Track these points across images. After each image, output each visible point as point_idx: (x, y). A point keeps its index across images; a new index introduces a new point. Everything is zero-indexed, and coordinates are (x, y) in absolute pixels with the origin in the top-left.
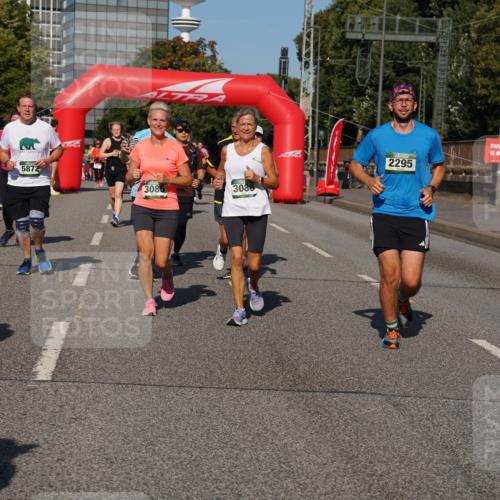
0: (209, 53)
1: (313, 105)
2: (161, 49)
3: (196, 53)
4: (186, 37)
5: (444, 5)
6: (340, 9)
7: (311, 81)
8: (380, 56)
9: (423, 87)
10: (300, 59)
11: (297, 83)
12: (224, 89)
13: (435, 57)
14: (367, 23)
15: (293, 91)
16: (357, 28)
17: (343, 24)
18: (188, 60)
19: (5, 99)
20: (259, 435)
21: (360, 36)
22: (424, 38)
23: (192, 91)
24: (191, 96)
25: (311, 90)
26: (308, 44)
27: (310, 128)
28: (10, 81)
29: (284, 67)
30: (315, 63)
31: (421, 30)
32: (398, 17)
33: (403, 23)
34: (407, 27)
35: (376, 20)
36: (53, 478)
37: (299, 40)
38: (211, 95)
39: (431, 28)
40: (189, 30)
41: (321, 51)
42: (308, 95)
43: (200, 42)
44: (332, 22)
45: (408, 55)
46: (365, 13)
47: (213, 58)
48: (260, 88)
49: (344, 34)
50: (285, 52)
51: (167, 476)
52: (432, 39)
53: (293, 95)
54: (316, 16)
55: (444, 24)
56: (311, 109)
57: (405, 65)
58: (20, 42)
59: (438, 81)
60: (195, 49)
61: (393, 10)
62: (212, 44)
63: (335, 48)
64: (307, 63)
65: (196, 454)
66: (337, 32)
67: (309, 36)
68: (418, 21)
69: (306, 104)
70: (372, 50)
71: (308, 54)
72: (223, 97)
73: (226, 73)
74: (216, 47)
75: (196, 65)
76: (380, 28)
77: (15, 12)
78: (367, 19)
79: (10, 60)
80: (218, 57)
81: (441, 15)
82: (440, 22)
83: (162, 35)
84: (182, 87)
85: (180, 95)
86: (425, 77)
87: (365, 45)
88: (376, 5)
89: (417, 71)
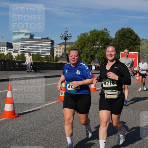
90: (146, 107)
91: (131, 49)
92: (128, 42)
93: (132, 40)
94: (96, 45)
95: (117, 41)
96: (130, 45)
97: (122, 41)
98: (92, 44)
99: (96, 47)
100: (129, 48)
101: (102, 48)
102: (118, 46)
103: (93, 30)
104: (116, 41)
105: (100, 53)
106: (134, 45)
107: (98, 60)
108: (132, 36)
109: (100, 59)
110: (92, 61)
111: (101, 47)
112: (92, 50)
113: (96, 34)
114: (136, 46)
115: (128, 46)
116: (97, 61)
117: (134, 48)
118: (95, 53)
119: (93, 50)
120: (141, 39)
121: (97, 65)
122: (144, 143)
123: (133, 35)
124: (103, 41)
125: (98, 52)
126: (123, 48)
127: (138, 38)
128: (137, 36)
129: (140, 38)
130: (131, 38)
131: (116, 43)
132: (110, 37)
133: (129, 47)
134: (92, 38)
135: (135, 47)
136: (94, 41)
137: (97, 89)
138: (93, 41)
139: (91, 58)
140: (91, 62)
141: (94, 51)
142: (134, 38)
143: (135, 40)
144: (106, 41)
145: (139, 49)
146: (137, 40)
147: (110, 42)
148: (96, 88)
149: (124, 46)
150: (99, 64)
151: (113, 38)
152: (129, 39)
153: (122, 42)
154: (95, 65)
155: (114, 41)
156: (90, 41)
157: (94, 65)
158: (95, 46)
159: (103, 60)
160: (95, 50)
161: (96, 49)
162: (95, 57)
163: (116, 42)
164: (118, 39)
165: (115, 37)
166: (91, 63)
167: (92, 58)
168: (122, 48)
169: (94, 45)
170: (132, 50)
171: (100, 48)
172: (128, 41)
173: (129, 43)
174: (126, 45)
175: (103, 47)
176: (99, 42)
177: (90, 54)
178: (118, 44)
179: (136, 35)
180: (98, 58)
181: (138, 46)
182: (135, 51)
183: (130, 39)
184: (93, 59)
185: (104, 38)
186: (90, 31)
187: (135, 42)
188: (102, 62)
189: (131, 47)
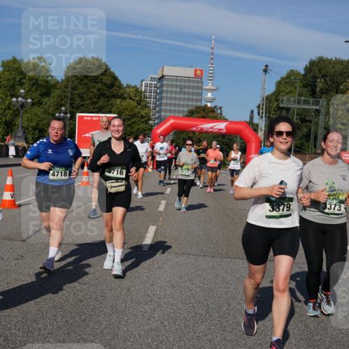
0: (219, 111)
1: (264, 135)
2: (199, 110)
3: (213, 111)
4: (209, 105)
5: (323, 93)
6: (277, 94)
7: (264, 124)
8: (294, 114)
9: (313, 128)
10: (259, 115)
11: (257, 125)
12: (226, 127)
13: (319, 116)
14: (289, 100)
15: (255, 128)
16: (285, 102)
17: (278, 100)
18: (210, 114)
19: (132, 130)
20: (239, 278)
21: (285, 106)
22: (314, 107)
23: (211, 128)
24: (211, 130)
25: (263, 128)
26: (263, 109)
27: (263, 145)
28: (134, 122)
29: (252, 118)
30: (266, 117)
31: (313, 104)
32: (303, 98)
33: (304, 100)
34: (307, 102)
35: (293, 99)
36: (149, 292)
37: (259, 107)
38: (220, 130)
39: (317, 103)
40: (211, 102)
41: (268, 111)
42: (262, 130)
43: (216, 107)
44: (273, 99)
45: (307, 114)
46: (288, 96)
47: (221, 114)
48: (241, 127)
49: (278, 105)
50: (252, 112)
51: (198, 294)
52: (317, 108)
53: (256, 130)
54: (267, 97)
55: (323, 101)
56: (263, 136)
57: (305, 119)
58: (139, 107)
59: (320, 126)
60: (213, 110)
61: (300, 95)
62: (221, 108)
63: (274, 110)
64: (262, 117)
65: (211, 285)
66: (275, 104)
67: (263, 105)
68: (311, 100)
69: (261, 134)
70: (291, 112)
71: (262, 113)
72: (225, 131)
73: (226, 120)
74: (222, 109)
75: (214, 117)
76: (295, 102)
77: (138, 94)
78: (288, 98)
79: (135, 114)
80: (223, 114)
81: (321, 98)
82: (321, 101)
83: (199, 104)
84: (207, 126)
85: (206, 130)
86: (314, 124)
87: (288, 109)
88: (293, 93)
89: (311, 122)
90: (131, 240)
91: (102, 108)
92: (95, 91)
93: (104, 87)
94: (17, 97)
95: (69, 88)
96: (99, 98)
97: (80, 87)
98: (9, 94)
99: (17, 101)
100: (97, 106)
101: (33, 104)
102: (71, 99)
103: (10, 58)
104: (66, 88)
105: (29, 115)
106: (108, 97)
107: (24, 133)
108: (104, 78)
109: (28, 129)
110: (7, 135)
111: (29, 100)
112: (9, 108)
113: (17, 68)
114: (113, 100)
115: (95, 100)
116: (20, 134)
117: (110, 106)
118: (16, 115)
119: (11, 106)
120: (125, 85)
121: (20, 144)
122: (120, 322)
123: (106, 75)
124: (35, 86)
125: (24, 113)
126: (82, 105)
127: (117, 83)
128: (115, 79)
129: (122, 82)
130: (102, 83)
131: (68, 92)
132: (53, 77)
133: (97, 103)
134: (9, 80)
135: (110, 102)
136: (13, 86)
137: (17, 203)
138: (11, 87)
139: (5, 127)
140: (5, 137)
141: (14, 111)
142: (108, 82)
143: (111, 86)
144: (44, 86)
145: (119, 106)
146: (115, 88)
147: (52, 90)
148: (14, 201)
149: (85, 100)
150: (27, 142)
151: (60, 80)
152: (97, 83)
153: (81, 90)
154: (17, 144)
155: (62, 86)
156: (3, 85)
157: (14, 145)
158: (14, 99)
159: (37, 132)
160: (15, 109)
161: (18, 106)
162: (15, 124)
163: (66, 90)
164: (73, 82)
165: (64, 77)
166: (6, 140)
167: (7, 127)
168: (80, 104)
169: (12, 96)
170: (104, 110)
171: (27, 103)
172: (94, 87)
173: (98, 93)
174: (91, 98)
175: (35, 101)
176: (24, 89)
177: (3, 118)
178: (72, 94)
179: (114, 74)
180: (23, 127)
181: (118, 101)
182: (110, 112)
183: (100, 84)
184: (12, 130)
185: (37, 81)
186: (3, 62)
187: (111, 90)
188: (33, 138)
189: (101, 103)
